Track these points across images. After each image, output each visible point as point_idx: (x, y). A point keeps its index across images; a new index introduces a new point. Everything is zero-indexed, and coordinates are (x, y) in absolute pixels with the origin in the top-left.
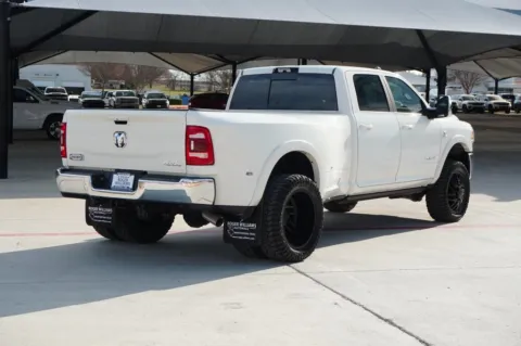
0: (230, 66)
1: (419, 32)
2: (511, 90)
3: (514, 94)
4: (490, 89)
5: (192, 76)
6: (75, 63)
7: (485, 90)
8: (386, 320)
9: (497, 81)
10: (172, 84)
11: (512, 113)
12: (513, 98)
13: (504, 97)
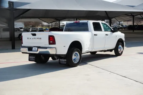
0: (58, 21)
1: (106, 12)
2: (122, 24)
3: (123, 25)
4: (117, 24)
5: (49, 24)
6: (21, 22)
7: (116, 24)
8: (124, 77)
9: (119, 22)
10: (43, 26)
11: (123, 29)
12: (123, 26)
13: (121, 26)
